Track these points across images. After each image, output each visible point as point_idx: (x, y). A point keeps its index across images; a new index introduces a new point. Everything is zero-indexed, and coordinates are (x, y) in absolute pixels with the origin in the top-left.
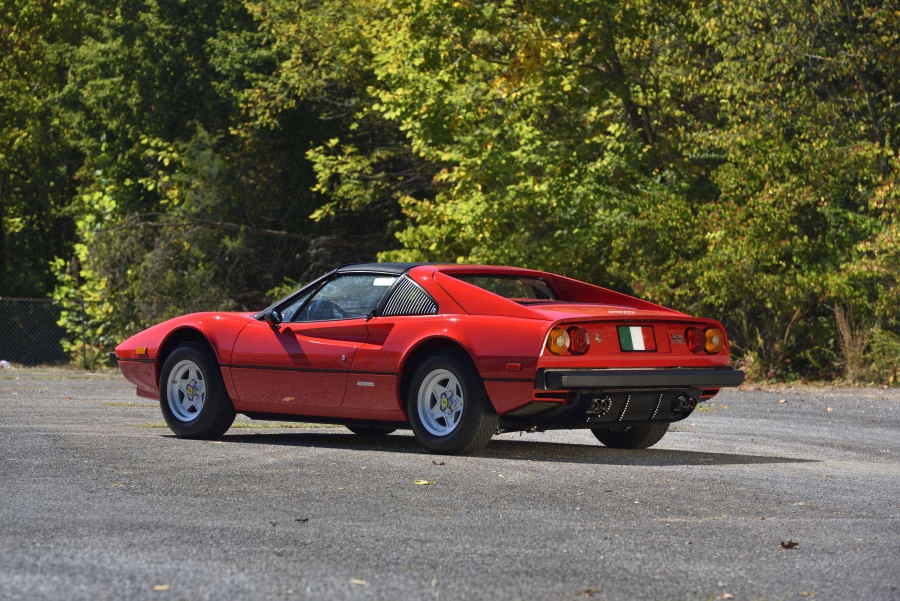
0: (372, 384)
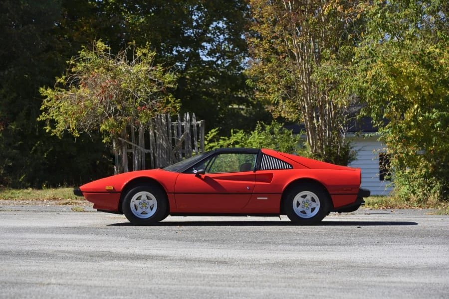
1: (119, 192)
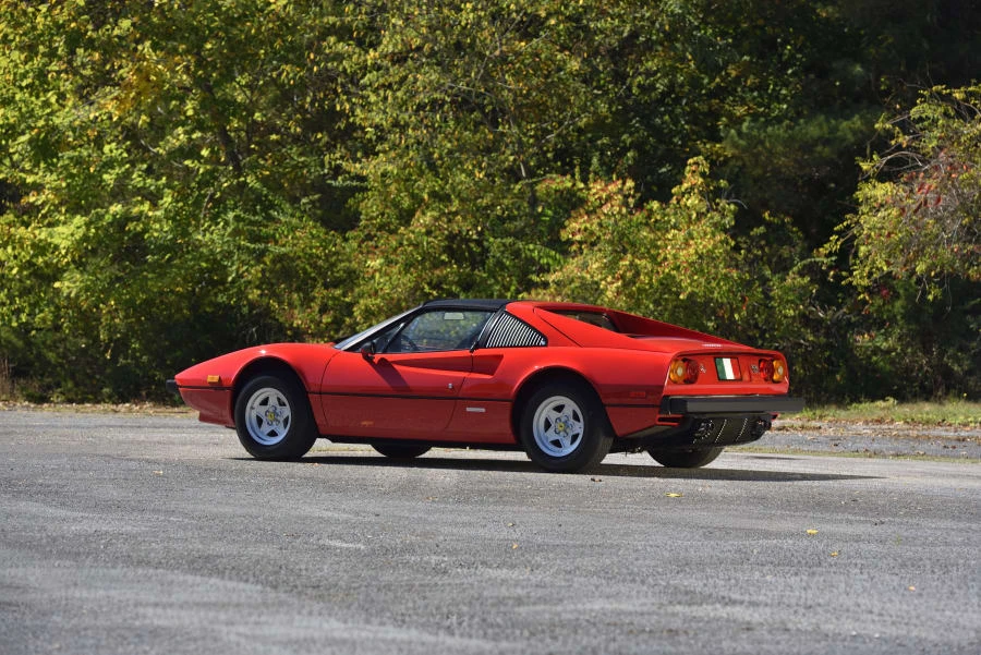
0: (483, 410)
1: (228, 388)
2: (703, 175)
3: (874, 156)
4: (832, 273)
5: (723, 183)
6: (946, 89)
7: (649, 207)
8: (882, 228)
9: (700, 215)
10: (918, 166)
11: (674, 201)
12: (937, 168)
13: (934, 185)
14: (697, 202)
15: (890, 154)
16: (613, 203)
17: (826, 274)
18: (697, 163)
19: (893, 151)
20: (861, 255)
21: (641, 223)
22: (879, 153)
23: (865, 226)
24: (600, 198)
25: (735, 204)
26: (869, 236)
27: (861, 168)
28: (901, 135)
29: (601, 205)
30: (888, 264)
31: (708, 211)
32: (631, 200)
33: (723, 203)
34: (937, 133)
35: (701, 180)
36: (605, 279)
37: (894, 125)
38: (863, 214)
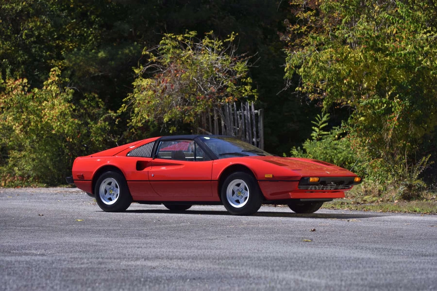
2: (58, 76)
3: (141, 67)
4: (117, 120)
5: (67, 79)
6: (173, 35)
7: (33, 91)
8: (145, 99)
9: (57, 95)
10: (161, 71)
11: (45, 88)
12: (170, 72)
13: (169, 80)
14: (55, 88)
15: (148, 65)
16: (18, 90)
17: (115, 120)
18: (55, 71)
19: (150, 64)
20: (136, 112)
21: (30, 98)
22: (142, 65)
23: (137, 99)
24: (12, 88)
25: (73, 89)
26: (139, 103)
27: (134, 72)
28: (153, 57)
29: (12, 91)
30: (148, 116)
31: (60, 93)
32: (26, 89)
33: (67, 89)
34: (170, 56)
35: (57, 78)
36: (15, 125)
37: (150, 52)
38: (136, 93)
